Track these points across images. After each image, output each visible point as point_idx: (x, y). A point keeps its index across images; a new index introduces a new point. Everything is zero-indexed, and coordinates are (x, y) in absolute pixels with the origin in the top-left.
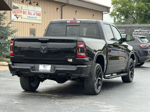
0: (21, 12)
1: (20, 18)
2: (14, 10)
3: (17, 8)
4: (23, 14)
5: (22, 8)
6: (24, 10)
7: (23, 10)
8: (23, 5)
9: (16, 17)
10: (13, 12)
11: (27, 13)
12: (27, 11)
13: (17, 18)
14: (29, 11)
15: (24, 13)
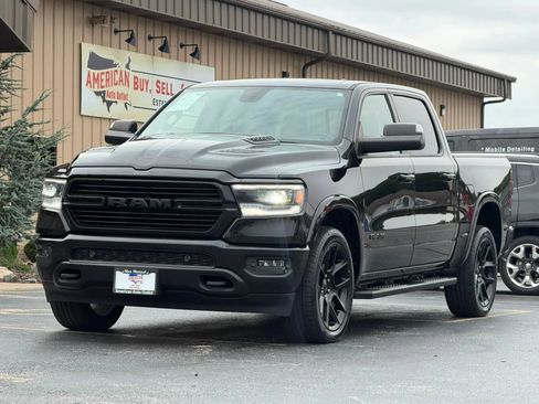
0: (125, 80)
1: (121, 104)
2: (96, 72)
3: (109, 64)
4: (136, 89)
5: (127, 66)
6: (140, 76)
7: (132, 75)
8: (131, 54)
9: (104, 101)
10: (89, 82)
11: (152, 86)
12: (152, 80)
13: (109, 104)
14: (162, 80)
15: (139, 85)
